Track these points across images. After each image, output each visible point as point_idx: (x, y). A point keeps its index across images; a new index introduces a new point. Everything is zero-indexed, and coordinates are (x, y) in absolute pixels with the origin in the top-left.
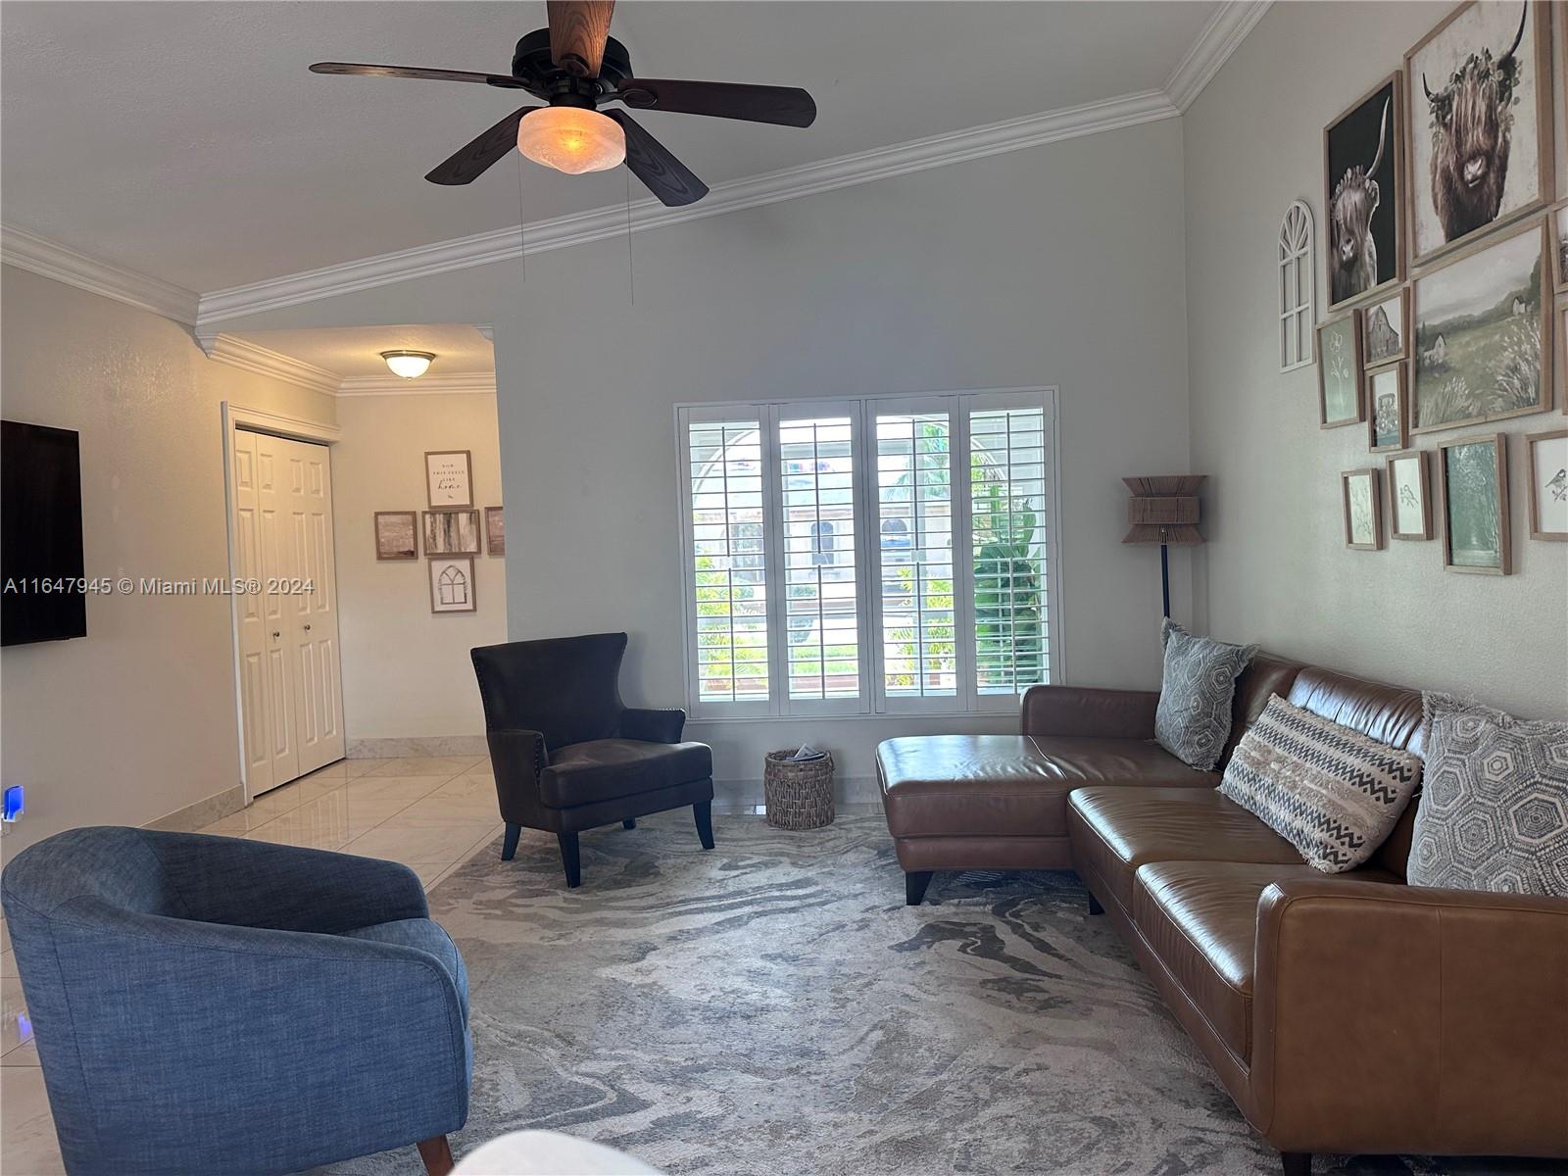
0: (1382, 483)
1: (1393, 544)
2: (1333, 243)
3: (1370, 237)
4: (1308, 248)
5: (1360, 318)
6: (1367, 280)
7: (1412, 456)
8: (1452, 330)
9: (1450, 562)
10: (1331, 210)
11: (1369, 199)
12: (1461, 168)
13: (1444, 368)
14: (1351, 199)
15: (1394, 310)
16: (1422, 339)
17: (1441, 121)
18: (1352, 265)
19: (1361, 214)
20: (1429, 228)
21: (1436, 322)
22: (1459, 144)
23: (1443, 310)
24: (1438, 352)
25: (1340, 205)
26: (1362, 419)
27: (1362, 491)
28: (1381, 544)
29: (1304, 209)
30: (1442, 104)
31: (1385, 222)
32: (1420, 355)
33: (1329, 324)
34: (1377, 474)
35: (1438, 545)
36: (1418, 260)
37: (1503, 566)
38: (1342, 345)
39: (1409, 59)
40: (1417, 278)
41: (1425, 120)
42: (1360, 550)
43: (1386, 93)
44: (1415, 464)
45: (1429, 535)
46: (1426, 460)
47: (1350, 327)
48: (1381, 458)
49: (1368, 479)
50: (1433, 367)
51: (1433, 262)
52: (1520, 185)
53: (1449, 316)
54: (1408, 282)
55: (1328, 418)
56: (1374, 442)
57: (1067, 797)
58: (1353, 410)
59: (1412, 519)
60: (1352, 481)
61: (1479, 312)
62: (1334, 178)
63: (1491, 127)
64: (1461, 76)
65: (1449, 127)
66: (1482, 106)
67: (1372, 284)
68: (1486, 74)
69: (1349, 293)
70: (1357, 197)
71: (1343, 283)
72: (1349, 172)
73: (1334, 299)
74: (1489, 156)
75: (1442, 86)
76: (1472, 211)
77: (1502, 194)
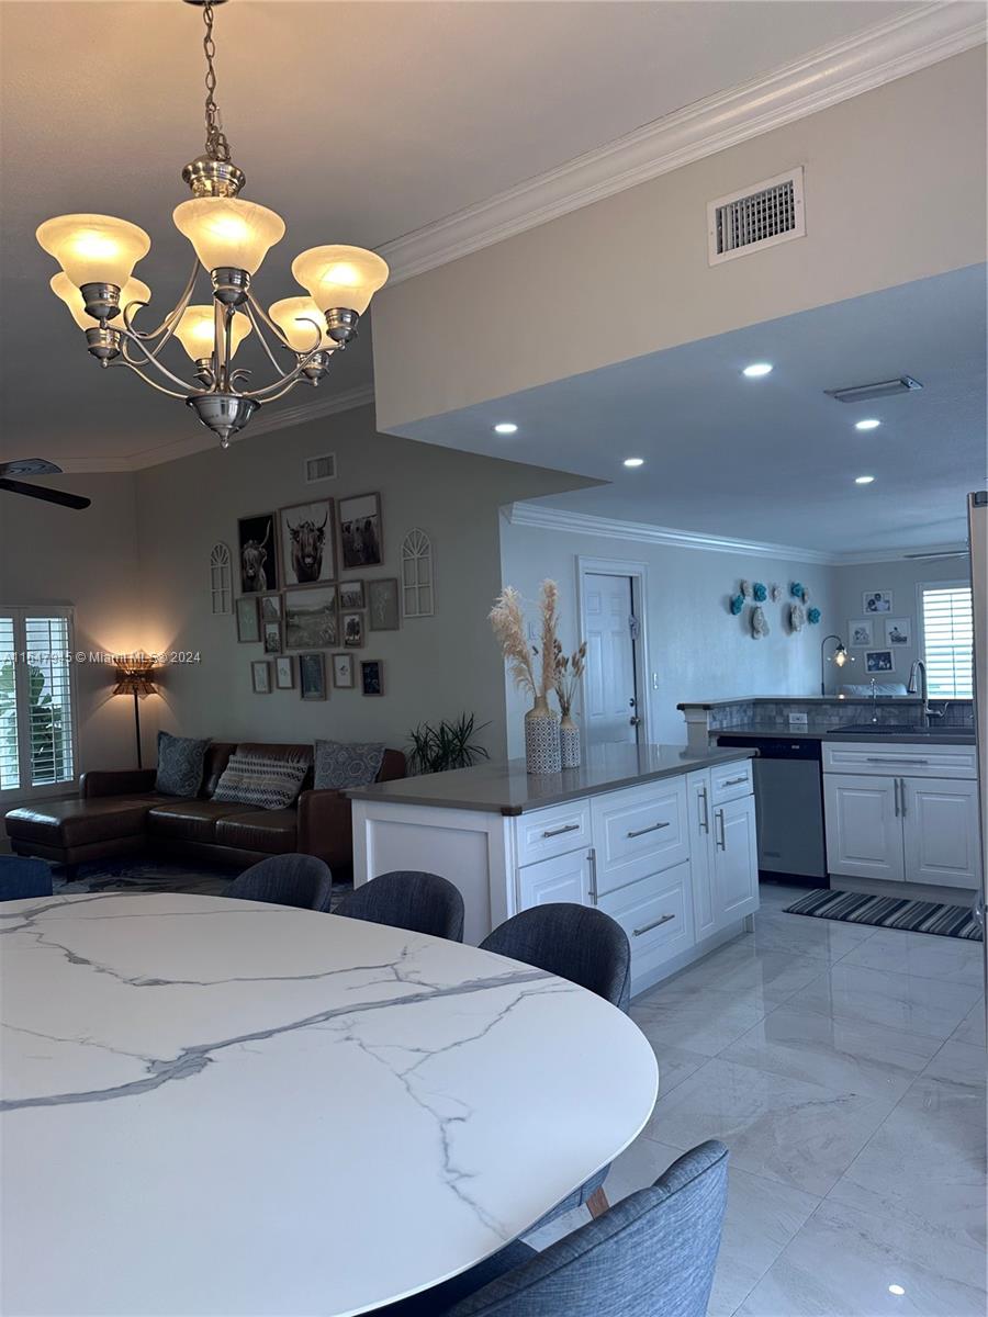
0: (271, 668)
1: (276, 691)
2: (243, 567)
3: (262, 570)
4: (228, 565)
5: (258, 602)
6: (261, 586)
7: (286, 657)
8: (301, 614)
9: (303, 696)
10: (242, 554)
11: (261, 555)
12: (303, 558)
13: (298, 627)
14: (251, 553)
15: (275, 602)
16: (290, 614)
17: (295, 538)
18: (254, 578)
19: (257, 560)
20: (292, 578)
21: (295, 609)
22: (302, 550)
23: (296, 606)
24: (296, 620)
25: (246, 552)
26: (260, 641)
27: (261, 670)
28: (270, 691)
29: (224, 548)
30: (295, 533)
31: (270, 567)
32: (287, 619)
33: (241, 600)
34: (269, 664)
35: (298, 691)
36: (286, 585)
37: (324, 697)
38: (249, 609)
39: (281, 510)
40: (285, 592)
41: (287, 535)
42: (260, 693)
43: (269, 518)
44: (287, 661)
45: (293, 687)
46: (292, 658)
47: (254, 603)
48: (270, 657)
49: (264, 665)
50: (293, 626)
51: (292, 588)
52: (326, 572)
53: (300, 609)
54: (281, 592)
55: (242, 639)
56: (267, 650)
57: (147, 812)
58: (256, 638)
59: (285, 680)
60: (256, 665)
61: (311, 609)
62: (243, 541)
63: (315, 548)
64: (302, 527)
65: (298, 542)
66: (311, 541)
67: (265, 588)
68: (313, 531)
69: (252, 590)
70: (256, 552)
71: (249, 585)
72: (251, 542)
73: (244, 590)
74: (315, 558)
75: (295, 526)
76: (308, 575)
77: (319, 573)
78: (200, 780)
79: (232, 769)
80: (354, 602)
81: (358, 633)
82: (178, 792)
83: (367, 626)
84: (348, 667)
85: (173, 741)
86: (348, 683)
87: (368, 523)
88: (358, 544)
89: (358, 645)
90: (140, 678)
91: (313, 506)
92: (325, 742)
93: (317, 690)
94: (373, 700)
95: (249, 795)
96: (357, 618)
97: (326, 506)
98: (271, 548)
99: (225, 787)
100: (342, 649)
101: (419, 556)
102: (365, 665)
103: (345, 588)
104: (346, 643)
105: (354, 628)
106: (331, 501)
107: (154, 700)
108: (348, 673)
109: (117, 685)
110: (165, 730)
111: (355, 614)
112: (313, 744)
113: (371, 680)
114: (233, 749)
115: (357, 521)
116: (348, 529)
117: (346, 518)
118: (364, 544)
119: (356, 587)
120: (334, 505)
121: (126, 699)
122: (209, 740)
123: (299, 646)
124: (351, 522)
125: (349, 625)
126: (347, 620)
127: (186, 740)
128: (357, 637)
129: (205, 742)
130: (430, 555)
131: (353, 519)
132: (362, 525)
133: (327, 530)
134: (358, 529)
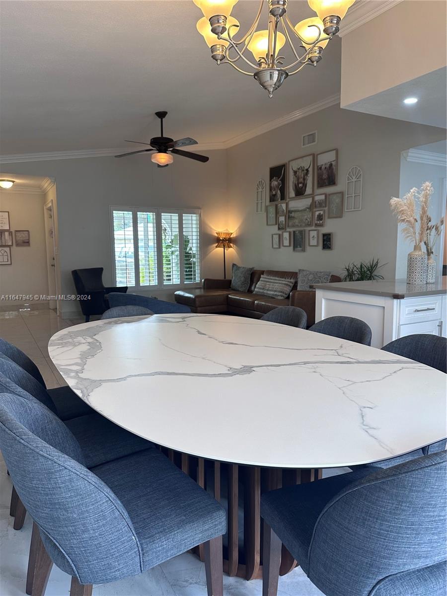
0: (280, 237)
1: (282, 247)
2: (271, 190)
3: (279, 191)
4: (264, 190)
5: (276, 206)
7: (287, 232)
8: (295, 211)
9: (294, 250)
10: (270, 184)
11: (279, 184)
12: (298, 184)
13: (294, 217)
14: (275, 183)
15: (284, 206)
16: (290, 212)
17: (295, 175)
18: (275, 195)
19: (277, 187)
20: (292, 194)
21: (293, 209)
22: (298, 180)
23: (294, 207)
24: (293, 215)
25: (272, 183)
26: (276, 224)
27: (276, 238)
28: (279, 247)
29: (263, 181)
30: (295, 172)
31: (283, 189)
32: (289, 214)
33: (269, 206)
34: (279, 235)
35: (292, 247)
36: (289, 198)
37: (304, 250)
38: (272, 210)
39: (289, 162)
40: (289, 201)
41: (291, 173)
42: (275, 248)
43: (284, 166)
44: (288, 234)
45: (290, 246)
46: (290, 233)
47: (274, 207)
48: (280, 232)
49: (277, 236)
50: (292, 217)
51: (292, 199)
52: (309, 190)
53: (295, 209)
54: (287, 201)
55: (268, 223)
56: (279, 229)
57: (227, 297)
58: (274, 223)
59: (286, 243)
60: (274, 236)
61: (300, 209)
62: (271, 178)
63: (304, 179)
64: (299, 169)
65: (296, 177)
66: (302, 176)
67: (279, 200)
68: (303, 170)
69: (273, 201)
70: (276, 183)
71: (273, 199)
72: (275, 178)
73: (270, 201)
74: (303, 184)
75: (295, 169)
76: (300, 192)
77: (305, 190)
78: (249, 285)
79: (261, 281)
80: (321, 204)
81: (321, 220)
82: (240, 290)
83: (326, 217)
84: (316, 236)
85: (238, 268)
86: (316, 244)
87: (331, 165)
88: (325, 176)
89: (321, 225)
90: (226, 241)
91: (305, 158)
92: (303, 270)
93: (300, 247)
94: (327, 252)
95: (269, 292)
96: (322, 212)
97: (311, 157)
98: (283, 181)
99: (258, 288)
100: (313, 228)
101: (356, 180)
102: (324, 235)
103: (317, 198)
104: (316, 225)
105: (320, 217)
106: (313, 155)
107: (232, 251)
108: (316, 239)
109: (217, 244)
110: (235, 263)
111: (321, 210)
112: (298, 271)
113: (327, 242)
114: (263, 272)
115: (325, 164)
116: (321, 168)
117: (320, 164)
118: (328, 175)
119: (323, 197)
120: (314, 157)
121: (220, 250)
122: (253, 268)
123: (293, 226)
124: (322, 165)
125: (318, 216)
126: (317, 213)
127: (243, 268)
128: (321, 222)
129: (252, 269)
130: (361, 179)
131: (324, 164)
132: (327, 166)
133: (311, 170)
134: (325, 168)
